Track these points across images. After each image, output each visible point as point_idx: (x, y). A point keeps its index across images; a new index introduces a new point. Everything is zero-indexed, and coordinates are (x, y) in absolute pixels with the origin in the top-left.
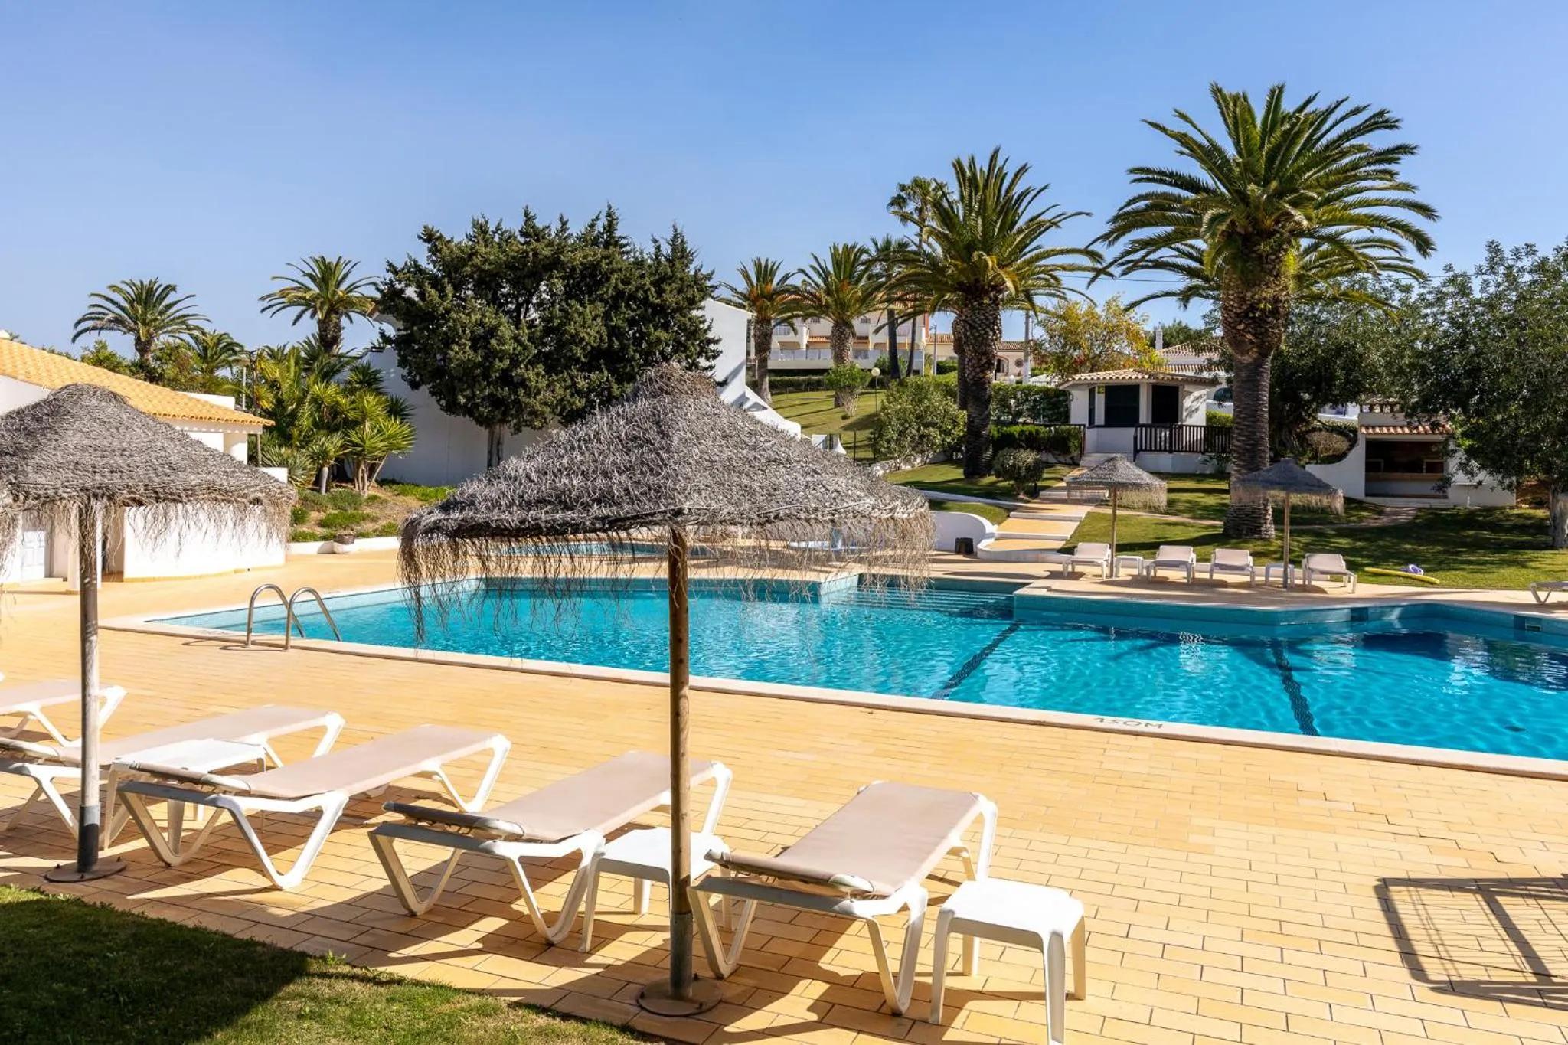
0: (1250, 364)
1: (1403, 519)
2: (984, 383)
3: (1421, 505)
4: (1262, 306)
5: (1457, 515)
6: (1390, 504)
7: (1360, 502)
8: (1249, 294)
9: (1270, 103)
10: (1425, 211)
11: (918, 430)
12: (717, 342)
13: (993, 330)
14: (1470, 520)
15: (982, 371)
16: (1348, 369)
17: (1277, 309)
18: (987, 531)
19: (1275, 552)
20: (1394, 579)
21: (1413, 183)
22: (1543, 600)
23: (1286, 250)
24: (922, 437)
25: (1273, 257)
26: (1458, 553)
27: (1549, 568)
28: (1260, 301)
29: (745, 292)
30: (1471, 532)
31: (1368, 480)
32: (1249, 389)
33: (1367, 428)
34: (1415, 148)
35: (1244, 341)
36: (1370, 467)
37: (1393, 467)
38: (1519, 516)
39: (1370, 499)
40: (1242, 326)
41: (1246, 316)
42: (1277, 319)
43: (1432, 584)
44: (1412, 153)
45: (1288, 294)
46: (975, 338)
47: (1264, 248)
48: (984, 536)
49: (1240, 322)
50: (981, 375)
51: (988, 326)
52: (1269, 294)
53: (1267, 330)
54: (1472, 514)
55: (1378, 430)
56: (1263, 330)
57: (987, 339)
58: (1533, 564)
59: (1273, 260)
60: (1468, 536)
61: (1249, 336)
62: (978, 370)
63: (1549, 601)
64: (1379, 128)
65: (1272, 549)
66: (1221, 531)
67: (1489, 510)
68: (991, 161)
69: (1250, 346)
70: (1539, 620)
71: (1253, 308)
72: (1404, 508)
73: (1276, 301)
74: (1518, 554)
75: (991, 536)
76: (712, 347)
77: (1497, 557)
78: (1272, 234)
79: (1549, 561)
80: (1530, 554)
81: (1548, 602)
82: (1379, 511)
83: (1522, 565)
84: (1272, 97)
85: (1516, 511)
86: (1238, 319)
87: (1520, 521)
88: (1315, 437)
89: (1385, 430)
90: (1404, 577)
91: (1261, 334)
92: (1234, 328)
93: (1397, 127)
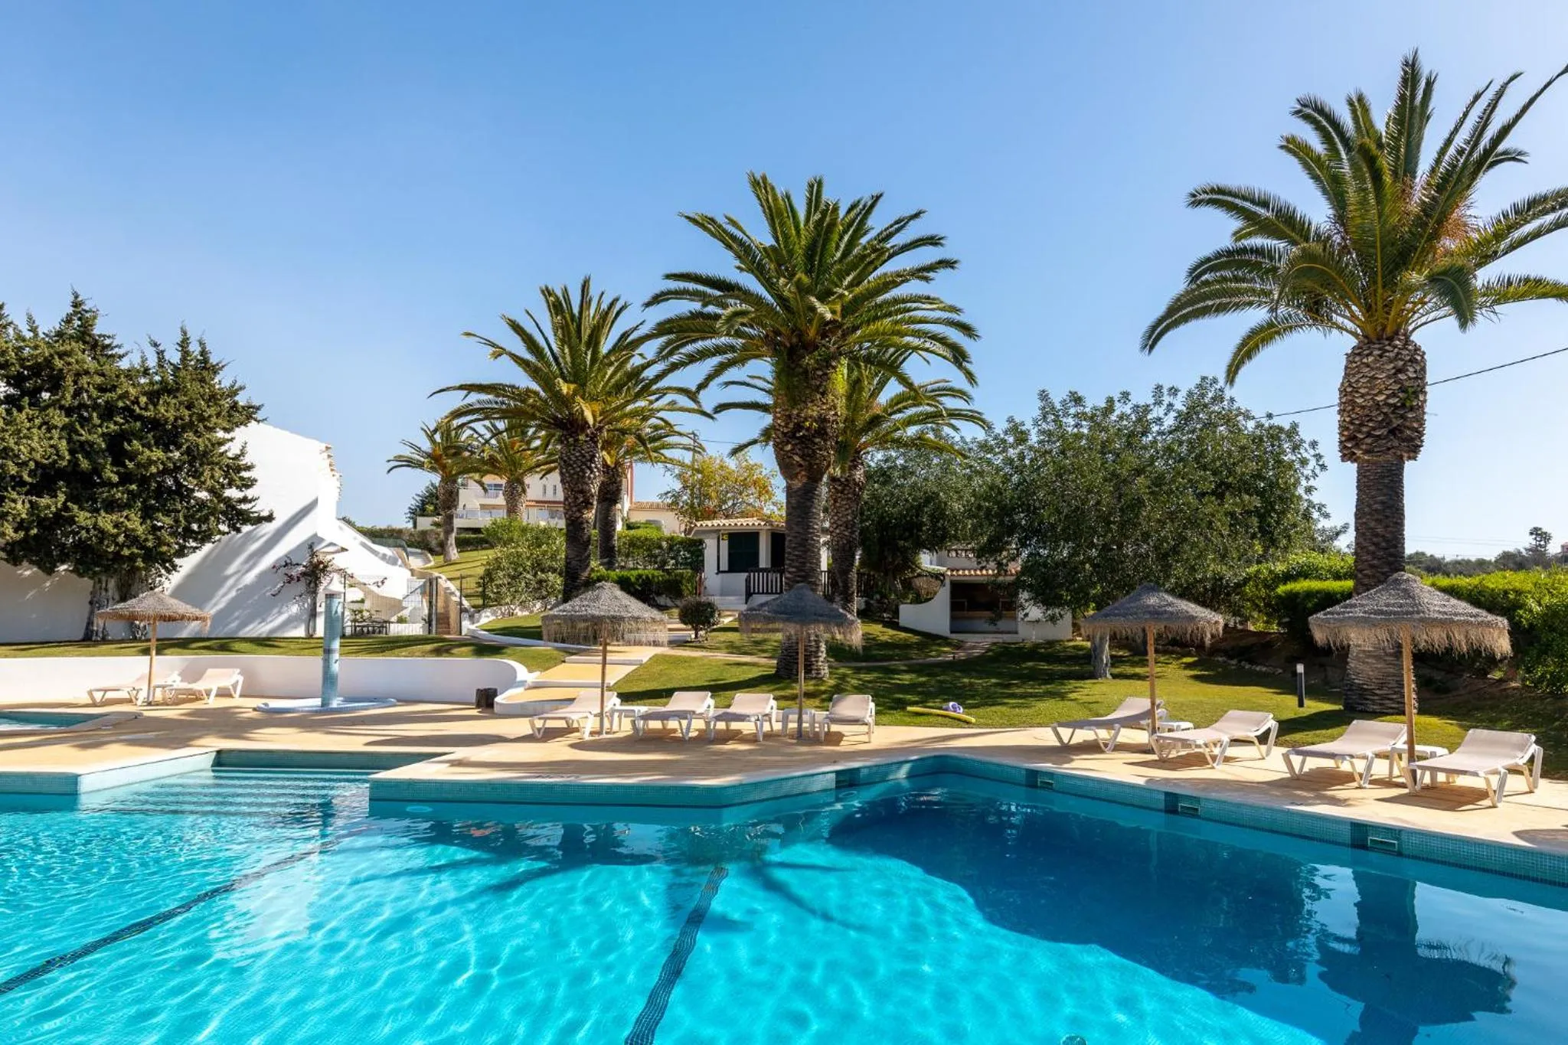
0: (799, 489)
1: (977, 652)
2: (582, 523)
3: (995, 640)
4: (807, 424)
5: (1023, 648)
6: (970, 639)
7: (946, 638)
8: (795, 412)
9: (810, 200)
10: (966, 329)
11: (535, 575)
12: (248, 468)
13: (590, 468)
14: (1033, 653)
15: (579, 511)
16: (934, 519)
17: (824, 429)
18: (519, 678)
19: (824, 692)
20: (931, 719)
21: (959, 305)
22: (1066, 741)
23: (834, 368)
24: (540, 582)
25: (820, 373)
26: (1008, 686)
27: (1086, 699)
28: (806, 419)
29: (430, 451)
30: (1030, 664)
31: (953, 618)
32: (799, 516)
33: (952, 570)
34: (955, 262)
35: (792, 464)
36: (955, 606)
37: (975, 606)
38: (1074, 647)
39: (954, 636)
40: (789, 447)
41: (794, 437)
42: (825, 441)
43: (967, 723)
44: (953, 268)
45: (836, 414)
46: (571, 476)
47: (808, 361)
48: (512, 682)
49: (788, 443)
50: (578, 514)
51: (584, 463)
52: (813, 411)
53: (814, 452)
54: (1037, 646)
55: (961, 572)
56: (810, 452)
57: (584, 477)
58: (1072, 696)
59: (821, 376)
60: (1026, 668)
61: (797, 458)
62: (574, 509)
63: (1074, 741)
64: (924, 244)
65: (823, 688)
66: (773, 671)
67: (1051, 643)
68: (583, 291)
69: (798, 470)
70: (1051, 775)
71: (799, 427)
72: (979, 643)
73: (822, 420)
74: (1063, 684)
75: (522, 683)
76: (245, 474)
77: (1041, 690)
78: (816, 348)
79: (1086, 691)
80: (1073, 683)
81: (1072, 742)
82: (959, 646)
83: (1062, 696)
84: (811, 193)
85: (1071, 644)
86: (785, 439)
87: (1074, 652)
88: (919, 583)
89: (967, 572)
90: (942, 716)
91: (809, 455)
92: (782, 449)
93: (942, 245)
